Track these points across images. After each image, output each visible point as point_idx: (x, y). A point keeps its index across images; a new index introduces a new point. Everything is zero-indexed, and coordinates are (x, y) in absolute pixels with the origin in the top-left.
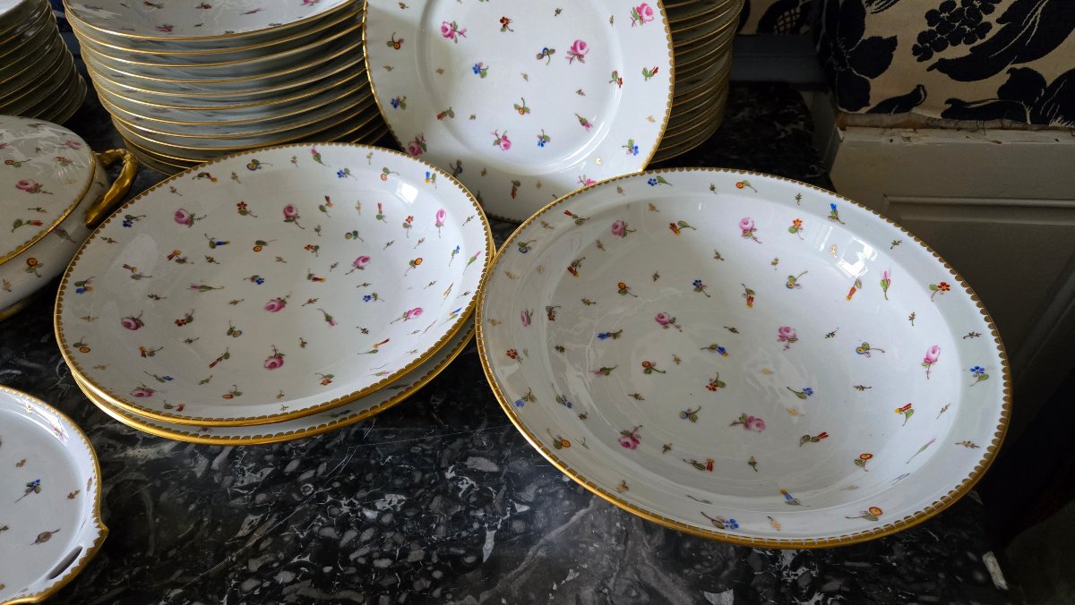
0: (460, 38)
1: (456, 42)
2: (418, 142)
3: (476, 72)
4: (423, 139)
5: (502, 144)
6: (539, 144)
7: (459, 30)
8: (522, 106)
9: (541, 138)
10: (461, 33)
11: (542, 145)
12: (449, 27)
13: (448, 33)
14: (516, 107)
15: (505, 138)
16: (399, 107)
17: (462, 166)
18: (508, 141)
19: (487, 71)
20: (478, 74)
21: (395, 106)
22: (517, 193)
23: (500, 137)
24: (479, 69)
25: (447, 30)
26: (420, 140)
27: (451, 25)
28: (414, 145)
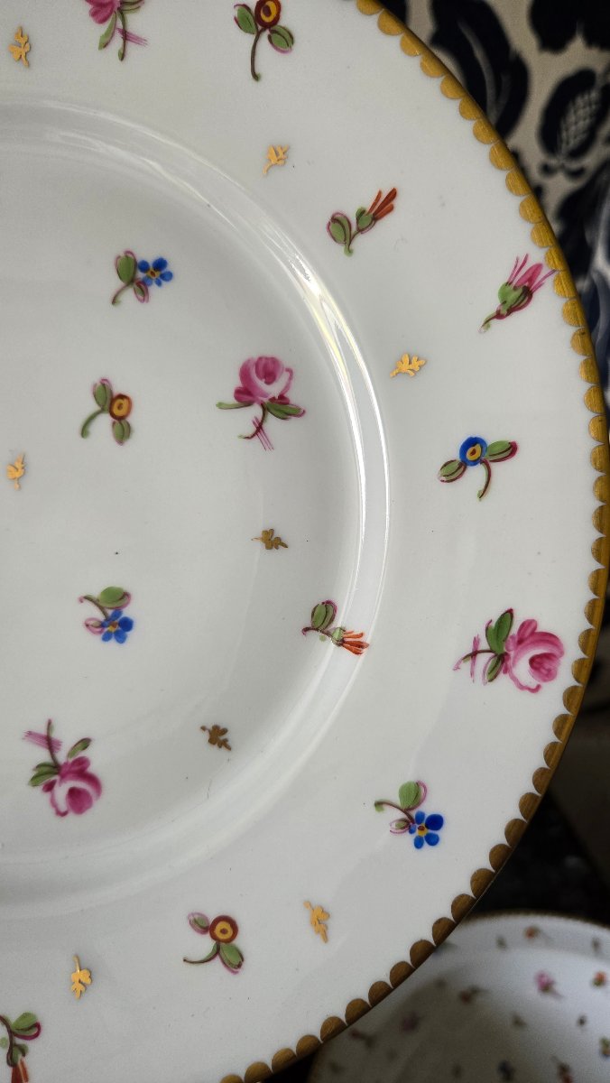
0: (67, 738)
1: (85, 743)
2: (501, 662)
3: (127, 625)
4: (473, 655)
5: (274, 390)
6: (168, 277)
7: (43, 756)
8: (105, 421)
9: (142, 290)
10: (50, 743)
11: (160, 264)
12: (61, 791)
13: (81, 785)
14: (123, 431)
15: (245, 395)
16: (428, 808)
17: (455, 454)
18: (245, 374)
19: (96, 592)
20: (127, 612)
21: (436, 822)
22: (367, 202)
23: (256, 411)
24: (109, 621)
25: (73, 793)
26: (484, 660)
27: (49, 787)
28: (522, 668)
